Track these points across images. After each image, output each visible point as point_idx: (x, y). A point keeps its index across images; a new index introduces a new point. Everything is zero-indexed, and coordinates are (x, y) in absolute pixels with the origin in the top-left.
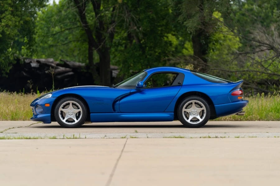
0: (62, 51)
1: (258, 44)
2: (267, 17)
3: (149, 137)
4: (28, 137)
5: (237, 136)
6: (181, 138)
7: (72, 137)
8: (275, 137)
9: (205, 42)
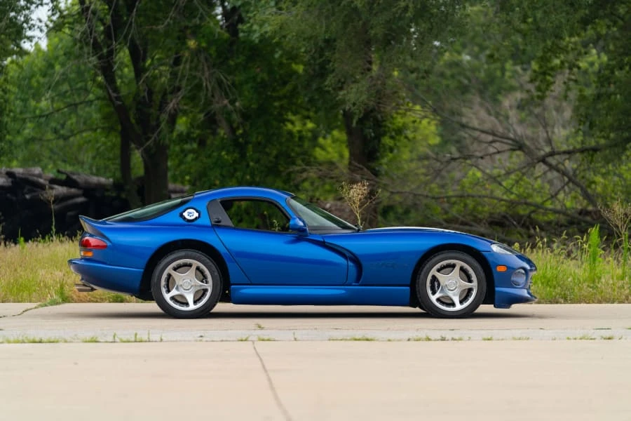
0: (52, 151)
1: (490, 138)
2: (491, 79)
3: (299, 338)
4: (37, 339)
5: (486, 337)
6: (367, 340)
7: (133, 339)
8: (568, 339)
9: (374, 133)
